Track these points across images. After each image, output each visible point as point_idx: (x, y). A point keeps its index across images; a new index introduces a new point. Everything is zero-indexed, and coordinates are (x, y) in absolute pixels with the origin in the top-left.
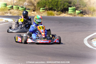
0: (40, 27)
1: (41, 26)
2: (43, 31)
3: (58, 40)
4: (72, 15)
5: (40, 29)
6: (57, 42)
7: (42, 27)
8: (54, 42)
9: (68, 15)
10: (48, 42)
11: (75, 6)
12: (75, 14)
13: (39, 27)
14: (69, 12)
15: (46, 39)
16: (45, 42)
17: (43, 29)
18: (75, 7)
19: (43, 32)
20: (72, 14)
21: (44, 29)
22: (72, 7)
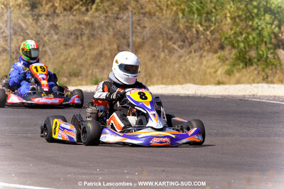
0: (36, 68)
1: (38, 65)
2: (44, 76)
3: (78, 97)
5: (37, 71)
6: (76, 102)
7: (41, 67)
8: (70, 101)
10: (57, 101)
13: (33, 68)
15: (52, 96)
16: (49, 101)
17: (44, 71)
19: (44, 79)
21: (45, 73)
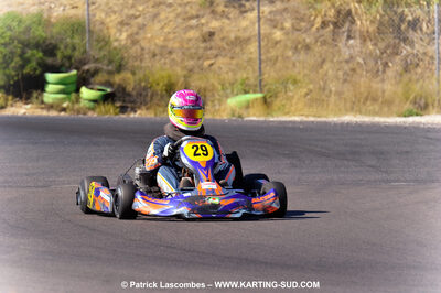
4: (64, 110)
9: (42, 108)
11: (77, 69)
12: (76, 106)
14: (45, 94)
18: (74, 72)
20: (65, 105)
22: (63, 69)
